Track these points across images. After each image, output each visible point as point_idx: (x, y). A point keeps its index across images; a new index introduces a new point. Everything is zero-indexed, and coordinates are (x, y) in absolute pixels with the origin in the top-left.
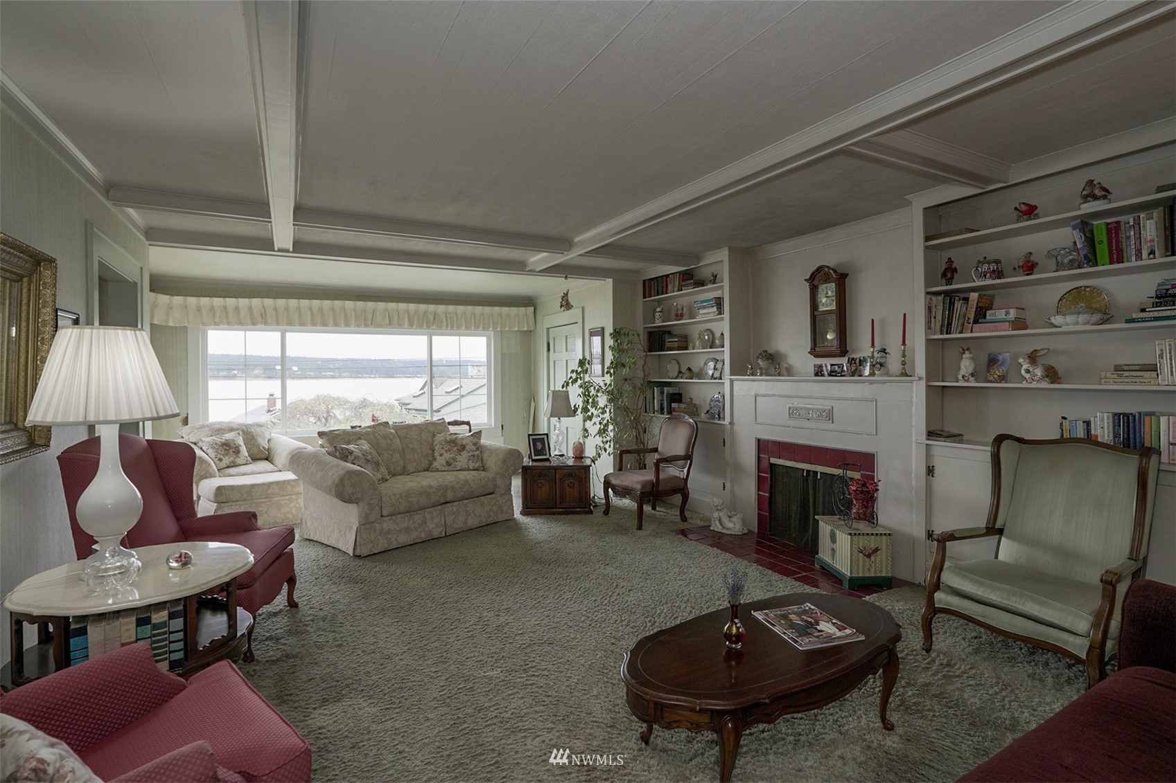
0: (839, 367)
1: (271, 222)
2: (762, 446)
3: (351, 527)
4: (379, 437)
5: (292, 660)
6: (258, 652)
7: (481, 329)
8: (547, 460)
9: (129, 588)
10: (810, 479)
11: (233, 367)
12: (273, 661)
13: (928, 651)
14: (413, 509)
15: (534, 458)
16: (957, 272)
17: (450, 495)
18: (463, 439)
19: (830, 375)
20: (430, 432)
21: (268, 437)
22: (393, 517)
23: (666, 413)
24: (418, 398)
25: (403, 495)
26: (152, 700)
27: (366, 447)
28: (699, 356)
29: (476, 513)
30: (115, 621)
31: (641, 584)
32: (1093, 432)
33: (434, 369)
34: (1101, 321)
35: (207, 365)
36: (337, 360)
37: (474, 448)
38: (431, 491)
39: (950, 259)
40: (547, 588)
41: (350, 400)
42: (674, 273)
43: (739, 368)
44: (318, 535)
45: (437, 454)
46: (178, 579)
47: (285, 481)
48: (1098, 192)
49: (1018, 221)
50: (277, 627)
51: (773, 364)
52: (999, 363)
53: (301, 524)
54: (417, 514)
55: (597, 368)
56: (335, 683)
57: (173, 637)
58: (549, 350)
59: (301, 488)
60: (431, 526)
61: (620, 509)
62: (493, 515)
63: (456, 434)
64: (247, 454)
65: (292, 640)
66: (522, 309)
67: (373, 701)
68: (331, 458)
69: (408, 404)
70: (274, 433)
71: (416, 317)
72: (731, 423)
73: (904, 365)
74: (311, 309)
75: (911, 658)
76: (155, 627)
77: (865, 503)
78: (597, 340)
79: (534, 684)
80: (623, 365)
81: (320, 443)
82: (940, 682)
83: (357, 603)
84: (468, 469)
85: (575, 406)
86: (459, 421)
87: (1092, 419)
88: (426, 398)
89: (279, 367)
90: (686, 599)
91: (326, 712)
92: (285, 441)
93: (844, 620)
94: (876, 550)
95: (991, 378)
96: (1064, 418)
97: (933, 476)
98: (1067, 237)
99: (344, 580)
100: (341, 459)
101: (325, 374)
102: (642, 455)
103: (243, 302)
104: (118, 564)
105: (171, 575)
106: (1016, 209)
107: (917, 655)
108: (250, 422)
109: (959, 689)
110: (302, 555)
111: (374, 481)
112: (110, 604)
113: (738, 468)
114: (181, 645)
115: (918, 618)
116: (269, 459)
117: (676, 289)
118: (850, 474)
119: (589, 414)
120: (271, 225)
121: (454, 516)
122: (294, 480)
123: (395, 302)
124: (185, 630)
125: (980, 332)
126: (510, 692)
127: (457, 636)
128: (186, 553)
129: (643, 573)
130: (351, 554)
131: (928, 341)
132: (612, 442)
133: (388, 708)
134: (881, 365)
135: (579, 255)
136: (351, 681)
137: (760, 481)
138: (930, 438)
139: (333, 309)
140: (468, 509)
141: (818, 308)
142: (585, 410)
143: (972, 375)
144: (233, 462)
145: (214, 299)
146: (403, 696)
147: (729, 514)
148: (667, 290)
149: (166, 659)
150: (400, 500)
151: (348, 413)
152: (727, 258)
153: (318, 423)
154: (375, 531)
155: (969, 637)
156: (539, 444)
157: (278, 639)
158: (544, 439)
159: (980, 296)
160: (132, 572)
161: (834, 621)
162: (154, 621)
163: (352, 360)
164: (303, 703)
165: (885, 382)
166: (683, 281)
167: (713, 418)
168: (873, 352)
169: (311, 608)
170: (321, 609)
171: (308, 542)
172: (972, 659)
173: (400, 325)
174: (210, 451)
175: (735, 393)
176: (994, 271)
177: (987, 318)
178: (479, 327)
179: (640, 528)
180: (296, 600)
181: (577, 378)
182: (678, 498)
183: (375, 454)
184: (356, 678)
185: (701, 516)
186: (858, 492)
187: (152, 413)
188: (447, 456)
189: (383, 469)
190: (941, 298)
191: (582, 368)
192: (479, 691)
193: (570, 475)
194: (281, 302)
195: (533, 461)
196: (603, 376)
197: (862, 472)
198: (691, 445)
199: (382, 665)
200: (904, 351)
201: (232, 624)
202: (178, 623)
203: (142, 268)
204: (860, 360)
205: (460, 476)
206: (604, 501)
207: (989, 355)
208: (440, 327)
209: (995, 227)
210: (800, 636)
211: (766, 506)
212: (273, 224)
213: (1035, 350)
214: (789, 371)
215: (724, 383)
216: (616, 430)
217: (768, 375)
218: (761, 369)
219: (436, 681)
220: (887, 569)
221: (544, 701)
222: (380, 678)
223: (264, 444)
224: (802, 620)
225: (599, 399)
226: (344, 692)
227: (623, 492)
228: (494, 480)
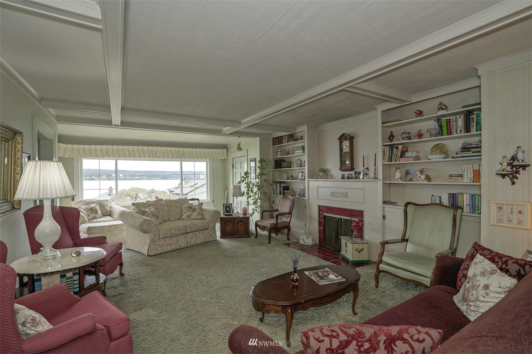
0: (351, 175)
1: (111, 114)
2: (321, 208)
3: (146, 243)
4: (158, 205)
5: (122, 295)
6: (108, 293)
7: (204, 158)
8: (231, 215)
9: (56, 264)
10: (339, 221)
11: (92, 175)
12: (114, 296)
13: (377, 287)
14: (173, 236)
15: (225, 214)
16: (394, 137)
17: (189, 230)
18: (195, 206)
19: (347, 179)
20: (180, 203)
21: (110, 206)
22: (164, 239)
23: (282, 195)
24: (178, 189)
25: (169, 230)
26: (68, 305)
27: (153, 209)
28: (295, 170)
29: (200, 238)
30: (52, 276)
31: (267, 265)
32: (442, 201)
33: (183, 176)
34: (445, 158)
35: (82, 174)
36: (140, 172)
37: (200, 210)
38: (180, 228)
39: (391, 132)
40: (228, 267)
41: (146, 189)
42: (285, 135)
43: (312, 176)
44: (132, 247)
45: (183, 213)
46: (76, 261)
47: (117, 224)
48: (443, 107)
49: (416, 117)
50: (115, 283)
51: (325, 173)
52: (410, 174)
53: (125, 243)
54: (175, 238)
55: (253, 175)
56: (140, 304)
57: (75, 283)
58: (233, 168)
59: (125, 228)
60: (181, 243)
61: (262, 236)
62: (208, 238)
63: (192, 204)
64: (101, 213)
65: (122, 288)
66: (222, 150)
67: (155, 309)
68: (137, 214)
69: (173, 191)
70: (113, 204)
71: (175, 153)
72: (308, 199)
73: (375, 174)
74: (128, 150)
75: (370, 290)
76: (68, 278)
77: (358, 231)
78: (253, 164)
79: (220, 302)
80: (264, 174)
81: (133, 208)
82: (379, 298)
83: (149, 274)
84: (197, 219)
85: (243, 192)
86: (194, 199)
87: (442, 196)
88: (180, 189)
89: (114, 175)
90: (285, 270)
91: (136, 314)
92: (117, 208)
93: (339, 273)
94: (362, 249)
95: (407, 180)
96: (433, 195)
97: (385, 219)
98: (433, 124)
99: (143, 265)
100: (142, 215)
101: (135, 178)
102: (272, 212)
103: (98, 147)
104: (52, 254)
105: (73, 259)
106: (415, 112)
107: (372, 289)
108: (102, 199)
109: (385, 300)
110: (126, 256)
111: (156, 224)
112: (50, 270)
113: (311, 217)
114: (78, 286)
115: (373, 275)
116: (111, 215)
117: (286, 142)
118: (353, 219)
119: (250, 195)
120: (111, 116)
121: (191, 239)
122: (122, 224)
123: (166, 147)
124: (79, 280)
125: (402, 161)
126: (210, 305)
127: (190, 286)
128: (79, 251)
129: (269, 261)
130: (147, 255)
131: (383, 165)
132: (259, 207)
133: (161, 312)
134: (366, 174)
135: (244, 128)
136: (146, 303)
137: (320, 223)
138: (384, 204)
139: (138, 150)
140: (197, 236)
141: (343, 151)
142: (248, 193)
143: (400, 178)
144: (94, 217)
145: (86, 145)
146: (167, 308)
147: (307, 236)
148: (282, 142)
149: (72, 291)
150: (167, 232)
151: (145, 195)
152: (306, 129)
153: (132, 200)
154: (157, 245)
155: (394, 282)
156: (228, 208)
157: (116, 288)
158: (230, 206)
159: (402, 147)
160: (58, 257)
161: (335, 274)
162: (67, 276)
163: (148, 172)
164: (127, 311)
165: (367, 181)
166: (289, 139)
167: (301, 197)
168: (364, 169)
169: (129, 276)
170: (134, 276)
171: (128, 250)
172: (393, 290)
173: (168, 157)
174: (84, 212)
175: (310, 186)
176: (407, 137)
177: (405, 156)
178: (203, 158)
179: (270, 243)
180: (123, 273)
181: (244, 180)
182: (286, 231)
183: (157, 213)
184: (148, 301)
185: (296, 238)
186: (355, 226)
187: (65, 195)
188: (188, 213)
189: (160, 219)
190: (388, 147)
191: (246, 175)
192: (198, 305)
193: (241, 221)
194: (115, 147)
195: (225, 215)
196: (256, 179)
197: (359, 218)
198: (292, 208)
199: (159, 297)
200: (375, 169)
201: (98, 279)
202: (76, 277)
203: (55, 133)
204: (359, 172)
205: (193, 222)
206: (255, 232)
207: (406, 170)
208: (186, 158)
209: (408, 119)
210: (321, 279)
211: (322, 233)
212: (112, 115)
213: (423, 169)
214: (332, 177)
215: (305, 182)
216: (261, 202)
217: (323, 178)
218: (320, 176)
219: (181, 302)
220: (367, 257)
221: (223, 308)
222: (158, 301)
223: (108, 209)
224: (323, 274)
225: (254, 189)
226: (143, 307)
227: (263, 228)
228: (208, 223)
